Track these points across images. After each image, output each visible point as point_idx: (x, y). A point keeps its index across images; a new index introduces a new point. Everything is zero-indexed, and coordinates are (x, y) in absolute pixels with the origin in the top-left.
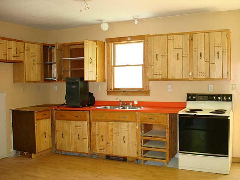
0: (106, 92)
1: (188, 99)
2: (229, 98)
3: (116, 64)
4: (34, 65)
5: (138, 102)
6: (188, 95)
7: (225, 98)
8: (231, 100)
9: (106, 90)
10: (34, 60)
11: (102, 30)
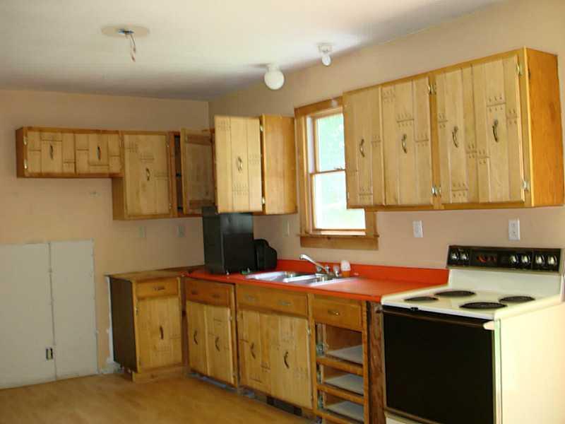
0: (299, 238)
1: (451, 263)
2: (552, 261)
3: (320, 169)
4: (148, 179)
5: (351, 265)
6: (453, 249)
7: (540, 260)
8: (555, 269)
9: (298, 235)
10: (147, 170)
11: (269, 89)
